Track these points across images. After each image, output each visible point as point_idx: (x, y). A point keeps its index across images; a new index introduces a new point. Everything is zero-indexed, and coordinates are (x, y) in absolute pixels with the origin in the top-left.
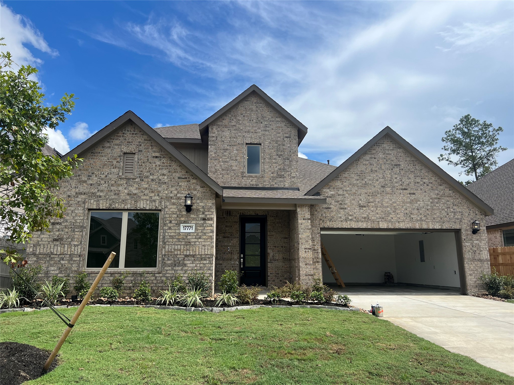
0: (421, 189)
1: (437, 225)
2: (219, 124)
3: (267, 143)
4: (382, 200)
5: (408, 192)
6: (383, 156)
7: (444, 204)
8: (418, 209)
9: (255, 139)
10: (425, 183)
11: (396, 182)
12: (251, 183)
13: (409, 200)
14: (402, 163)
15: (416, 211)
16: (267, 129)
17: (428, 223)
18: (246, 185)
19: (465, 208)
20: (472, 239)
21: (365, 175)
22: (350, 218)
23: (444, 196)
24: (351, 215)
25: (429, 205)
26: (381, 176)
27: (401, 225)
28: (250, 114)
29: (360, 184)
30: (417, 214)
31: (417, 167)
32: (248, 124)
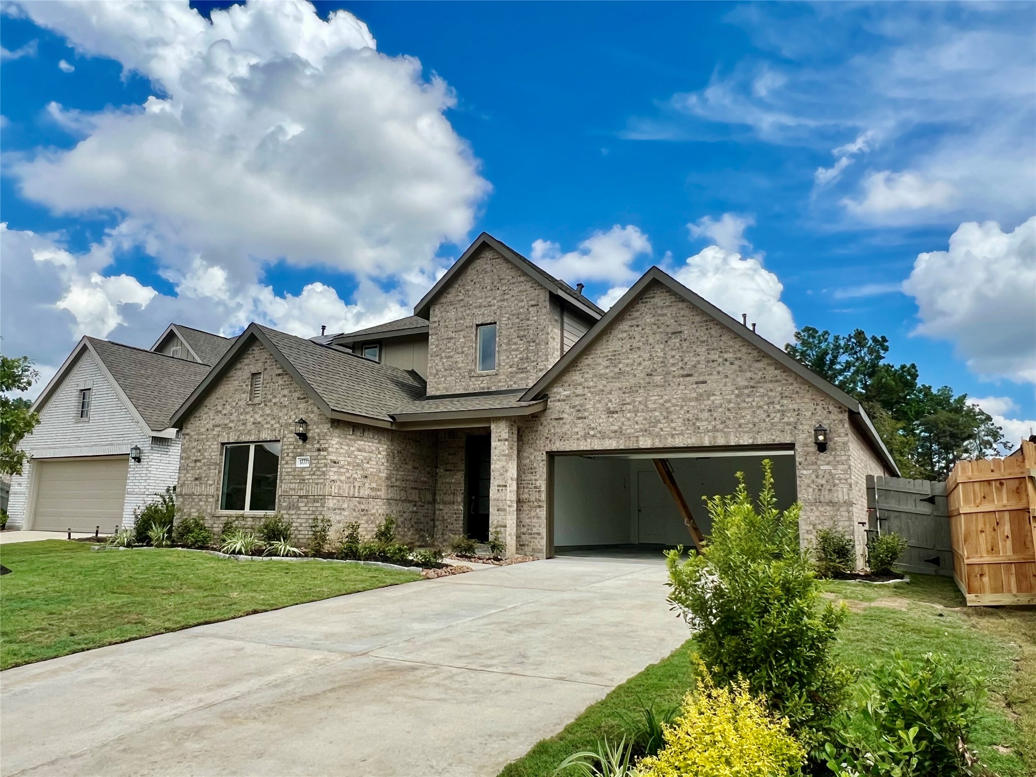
0: (719, 373)
1: (746, 438)
2: (442, 301)
3: (504, 319)
4: (646, 399)
5: (693, 379)
6: (653, 320)
7: (762, 396)
8: (710, 411)
9: (489, 316)
10: (726, 360)
11: (673, 365)
12: (481, 385)
13: (694, 395)
14: (686, 328)
15: (706, 415)
16: (506, 297)
17: (727, 435)
18: (474, 389)
19: (806, 400)
20: (816, 462)
21: (620, 357)
22: (592, 433)
23: (763, 382)
24: (593, 429)
25: (733, 401)
26: (646, 356)
27: (677, 440)
28: (483, 278)
29: (612, 374)
30: (706, 420)
31: (713, 332)
32: (480, 295)
